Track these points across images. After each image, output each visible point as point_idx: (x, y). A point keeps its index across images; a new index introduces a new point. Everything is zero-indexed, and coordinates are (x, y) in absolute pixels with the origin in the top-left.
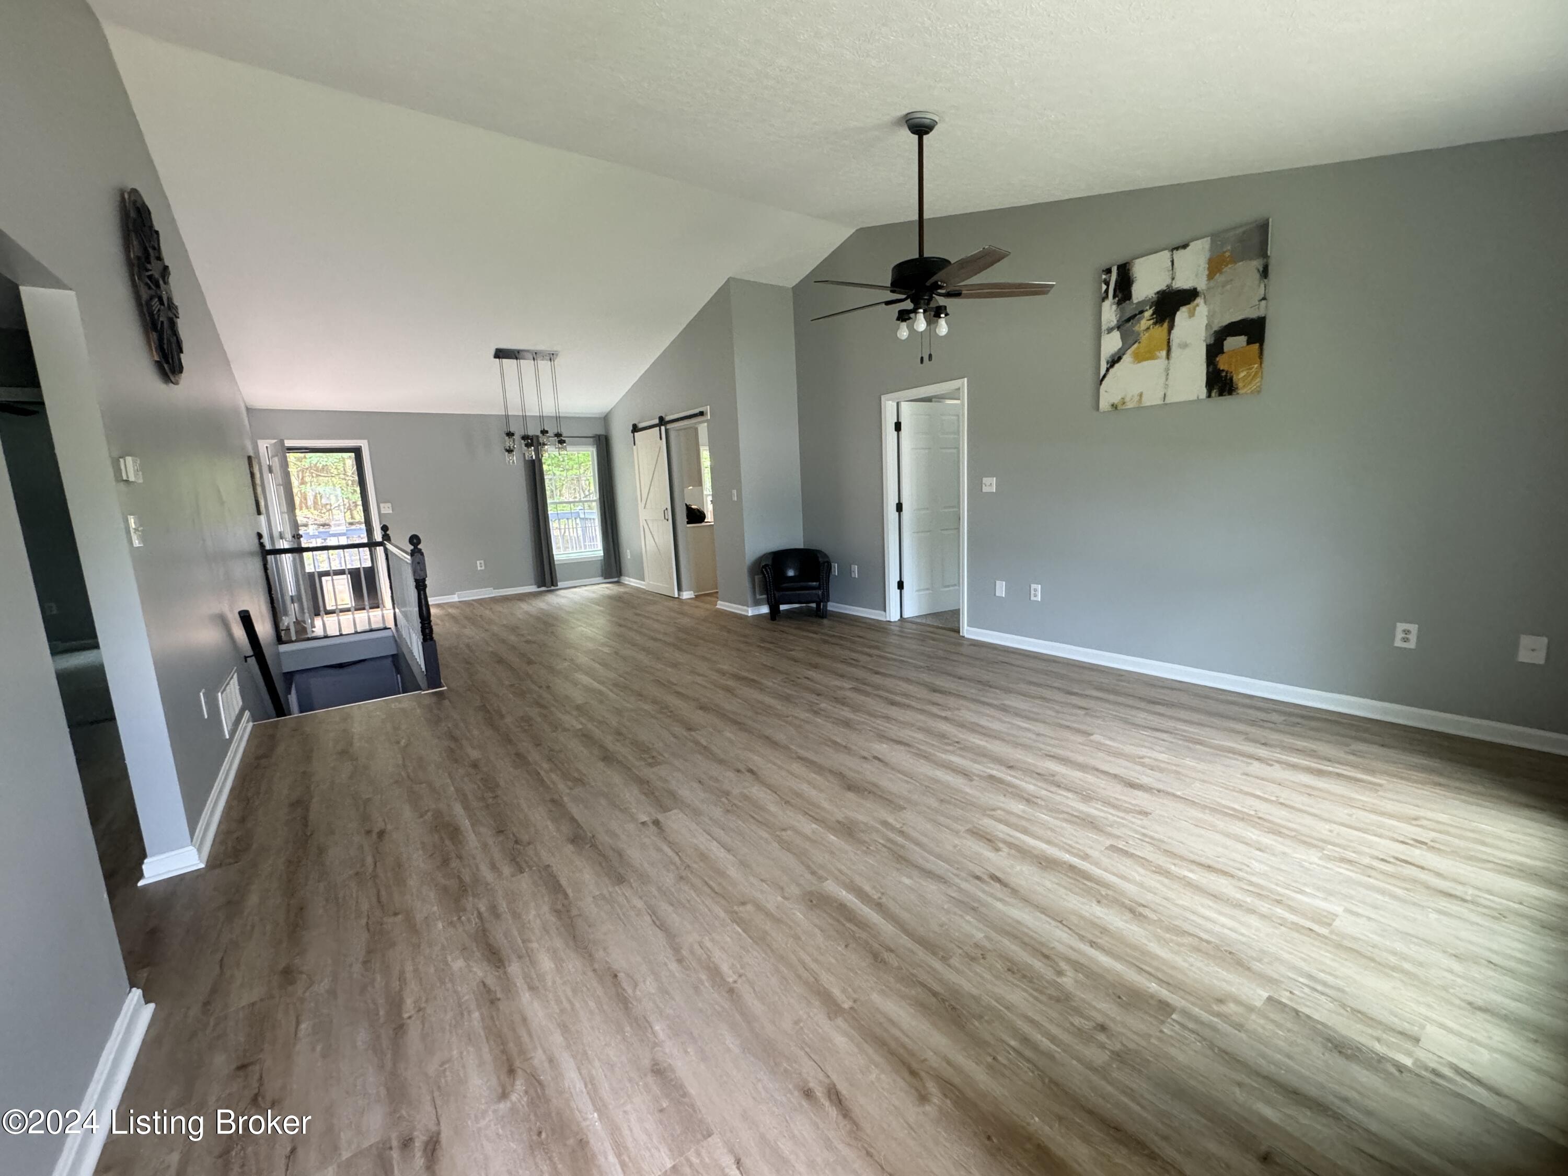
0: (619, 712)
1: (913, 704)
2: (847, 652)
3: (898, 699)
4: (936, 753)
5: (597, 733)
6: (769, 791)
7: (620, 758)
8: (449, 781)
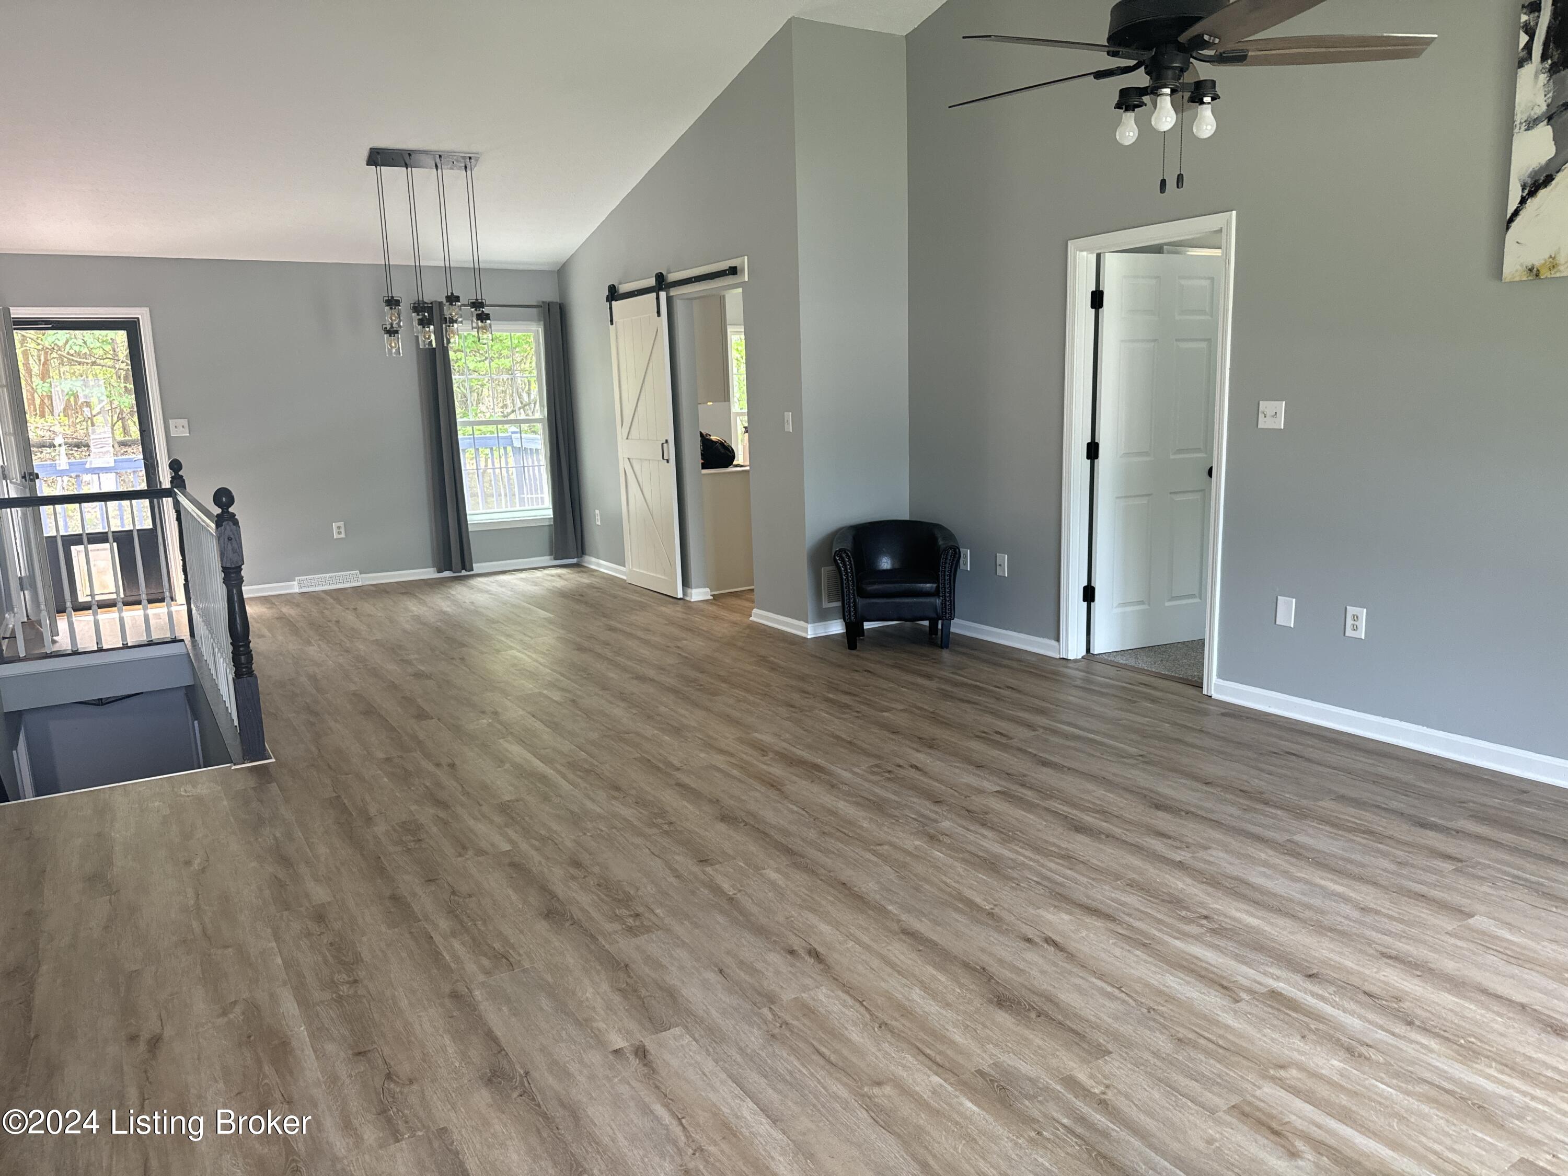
0: (576, 820)
1: (1117, 831)
2: (988, 719)
3: (1088, 819)
4: (1166, 938)
5: (535, 859)
6: (850, 1001)
7: (577, 914)
8: (274, 944)
